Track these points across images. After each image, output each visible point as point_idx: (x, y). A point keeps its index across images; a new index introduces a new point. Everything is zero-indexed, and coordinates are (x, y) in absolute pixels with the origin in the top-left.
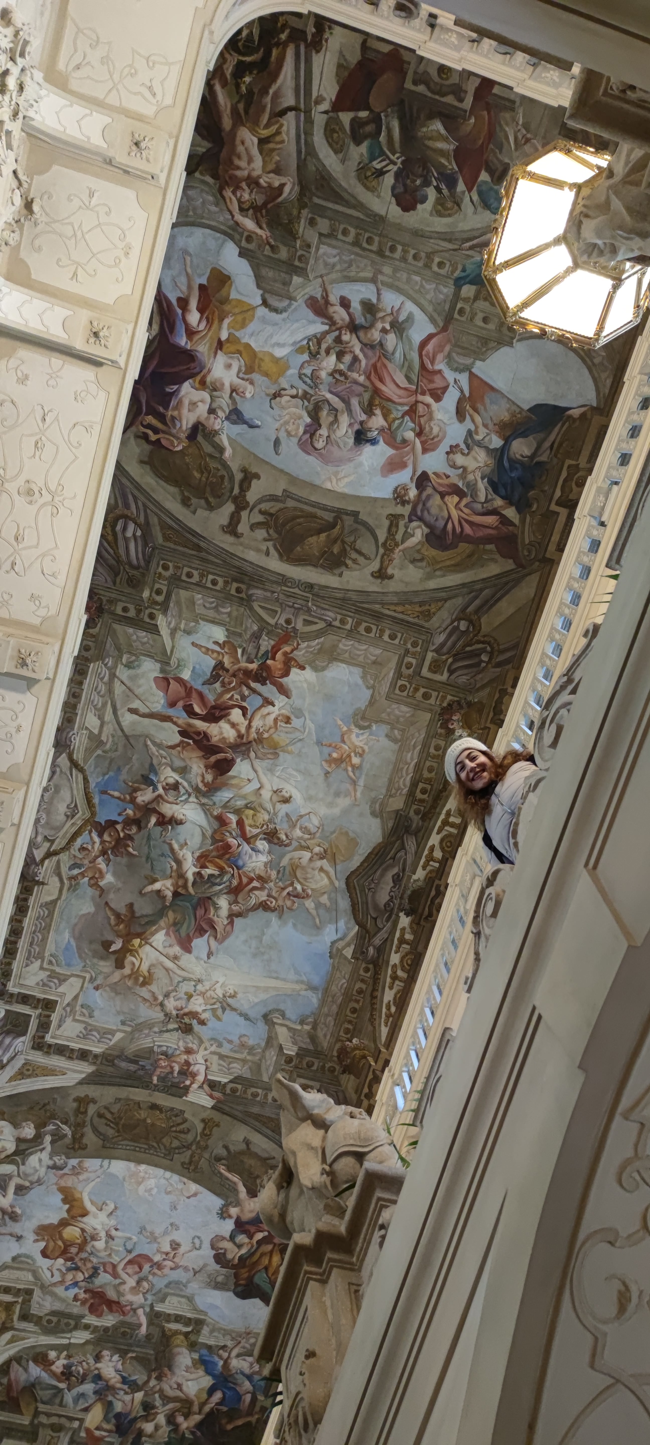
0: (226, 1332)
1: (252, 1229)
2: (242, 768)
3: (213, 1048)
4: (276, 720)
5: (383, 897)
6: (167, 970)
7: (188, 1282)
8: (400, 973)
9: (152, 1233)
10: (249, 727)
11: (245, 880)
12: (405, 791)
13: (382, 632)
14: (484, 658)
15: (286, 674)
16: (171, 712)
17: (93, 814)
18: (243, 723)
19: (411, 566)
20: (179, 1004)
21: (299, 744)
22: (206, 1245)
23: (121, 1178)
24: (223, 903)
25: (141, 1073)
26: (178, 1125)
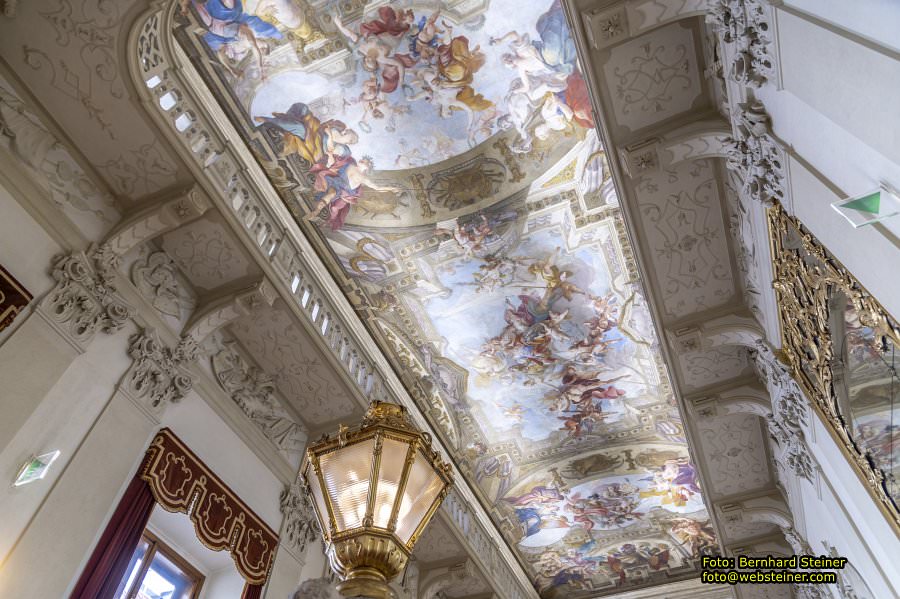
0: (279, 66)
3: (464, 258)
4: (557, 407)
5: (444, 375)
12: (474, 416)
13: (537, 456)
19: (543, 478)
20: (504, 268)
21: (538, 405)
23: (455, 139)
24: (521, 328)
25: (496, 217)
26: (447, 201)
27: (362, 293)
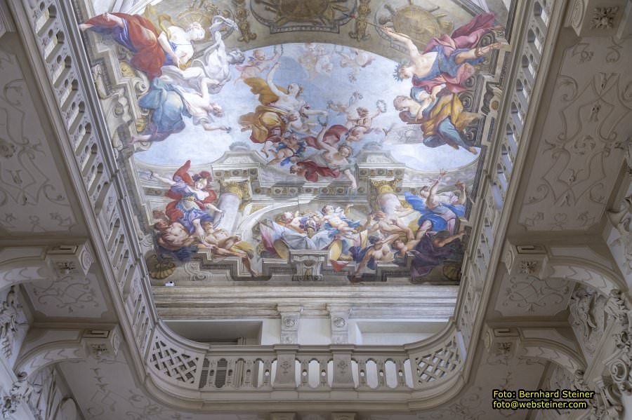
0: (424, 176)
1: (430, 84)
7: (382, 141)
9: (339, 106)
23: (297, 60)
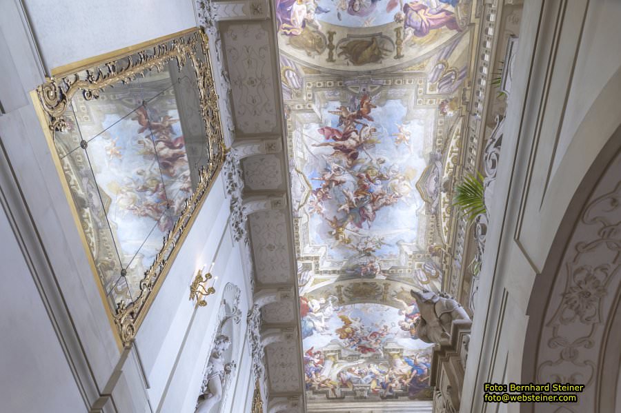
0: (412, 351)
1: (413, 317)
2: (362, 155)
3: (380, 259)
4: (370, 132)
5: (432, 188)
6: (355, 236)
7: (394, 338)
8: (447, 215)
9: (376, 325)
10: (360, 138)
11: (375, 197)
12: (432, 144)
13: (405, 81)
14: (453, 77)
15: (369, 111)
16: (328, 141)
17: (311, 188)
18: (357, 137)
19: (411, 49)
20: (364, 246)
21: (382, 139)
22: (397, 325)
23: (360, 309)
24: (369, 207)
25: (356, 273)
26: (375, 288)
27: (443, 260)
